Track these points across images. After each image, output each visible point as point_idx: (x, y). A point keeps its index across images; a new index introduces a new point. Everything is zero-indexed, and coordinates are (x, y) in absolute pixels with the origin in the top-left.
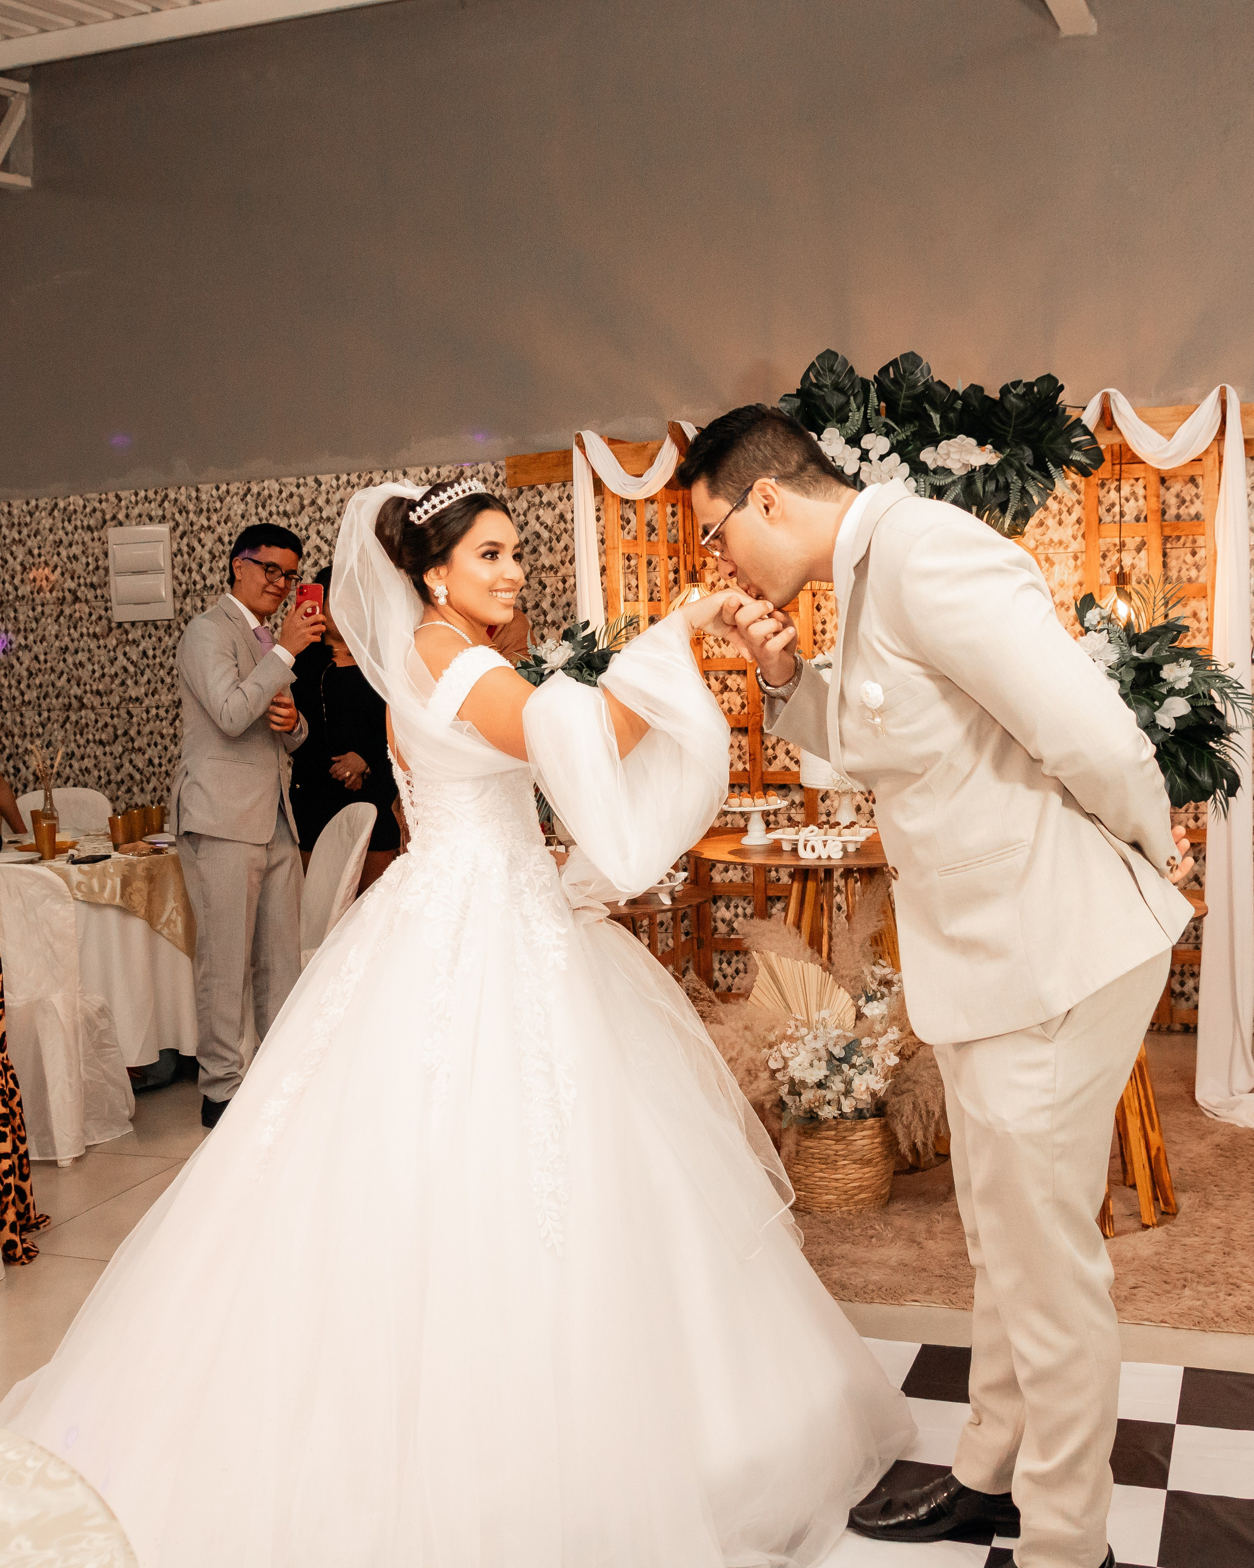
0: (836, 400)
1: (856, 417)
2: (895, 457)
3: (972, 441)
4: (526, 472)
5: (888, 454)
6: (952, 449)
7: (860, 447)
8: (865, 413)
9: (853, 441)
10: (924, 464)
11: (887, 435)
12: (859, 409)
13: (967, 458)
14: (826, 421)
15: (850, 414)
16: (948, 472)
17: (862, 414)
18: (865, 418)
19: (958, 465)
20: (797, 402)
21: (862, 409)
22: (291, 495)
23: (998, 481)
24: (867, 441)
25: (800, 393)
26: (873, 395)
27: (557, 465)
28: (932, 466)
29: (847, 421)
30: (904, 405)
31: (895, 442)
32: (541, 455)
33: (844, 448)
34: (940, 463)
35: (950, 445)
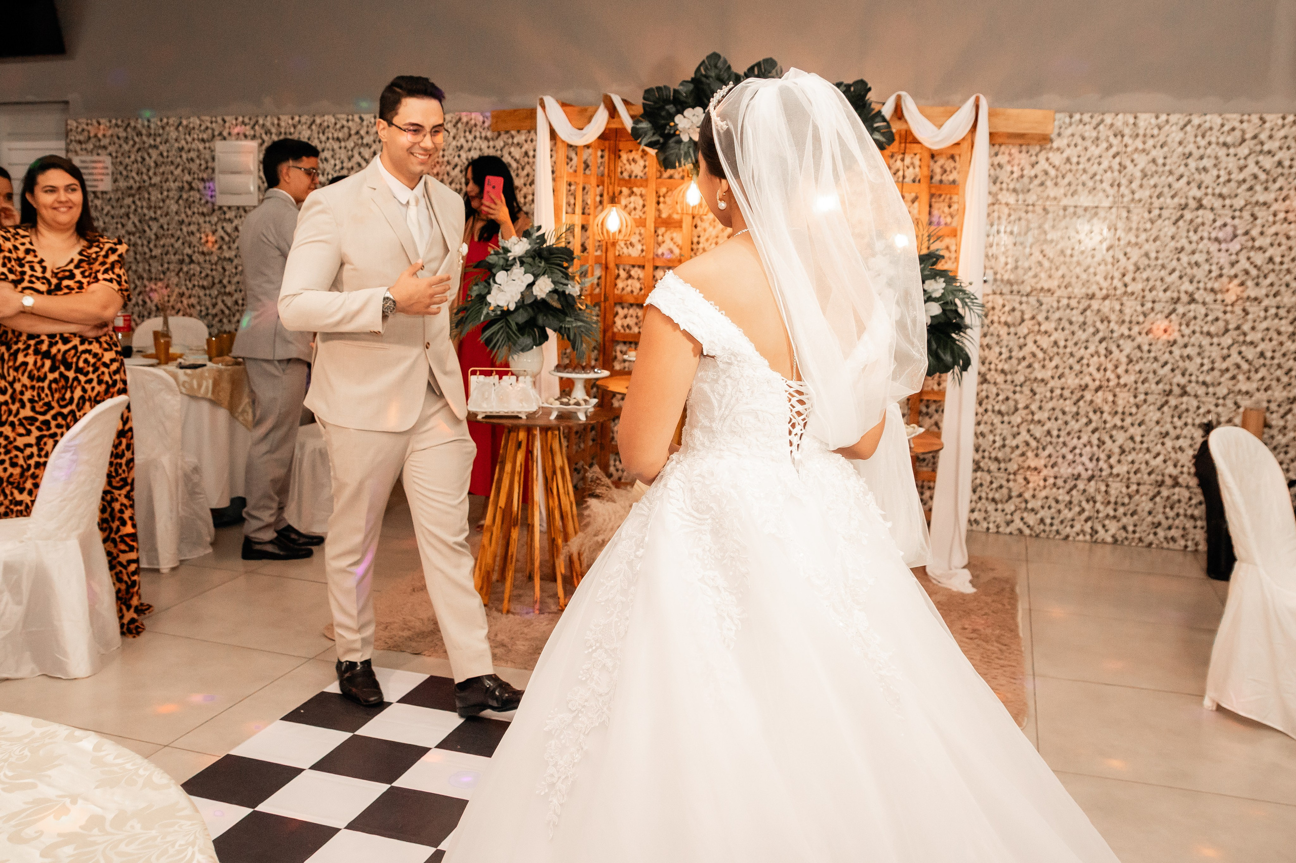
4: (505, 122)
20: (691, 86)
22: (343, 127)
25: (694, 81)
32: (516, 110)
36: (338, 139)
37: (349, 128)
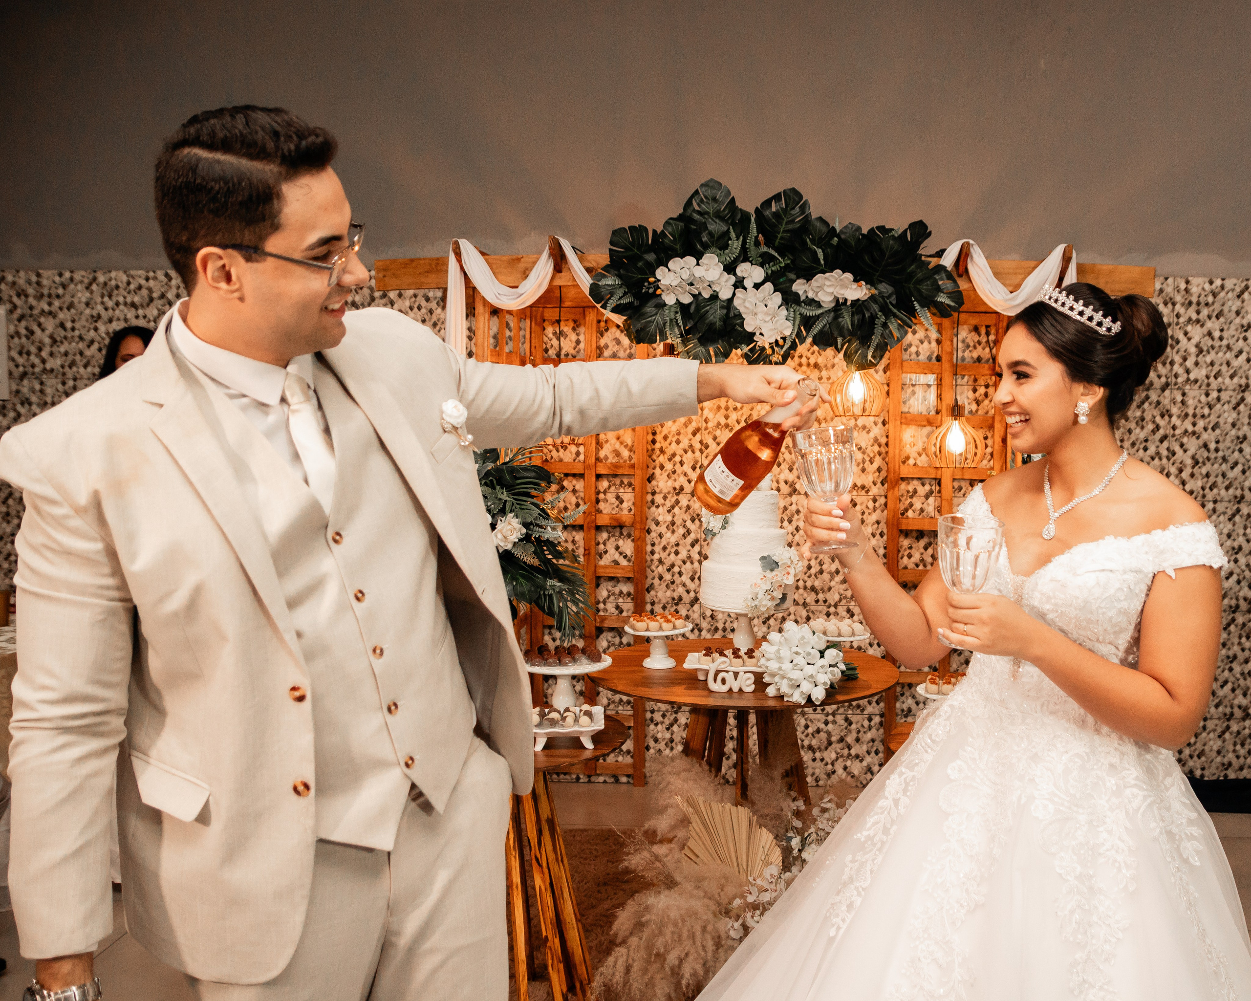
0: (716, 227)
1: (735, 245)
2: (769, 286)
3: (849, 276)
4: (396, 276)
5: (763, 283)
6: (827, 283)
7: (735, 274)
8: (744, 243)
9: (730, 268)
10: (797, 295)
11: (762, 265)
12: (738, 239)
13: (842, 292)
14: (706, 247)
15: (730, 242)
16: (818, 305)
17: (740, 243)
18: (744, 249)
19: (831, 298)
20: (680, 226)
21: (741, 238)
23: (864, 315)
24: (743, 269)
25: (681, 218)
26: (753, 226)
27: (428, 272)
28: (803, 298)
29: (727, 249)
30: (782, 238)
31: (769, 272)
32: (412, 260)
33: (721, 274)
34: (811, 295)
35: (826, 278)
36: (133, 305)
37: (150, 290)
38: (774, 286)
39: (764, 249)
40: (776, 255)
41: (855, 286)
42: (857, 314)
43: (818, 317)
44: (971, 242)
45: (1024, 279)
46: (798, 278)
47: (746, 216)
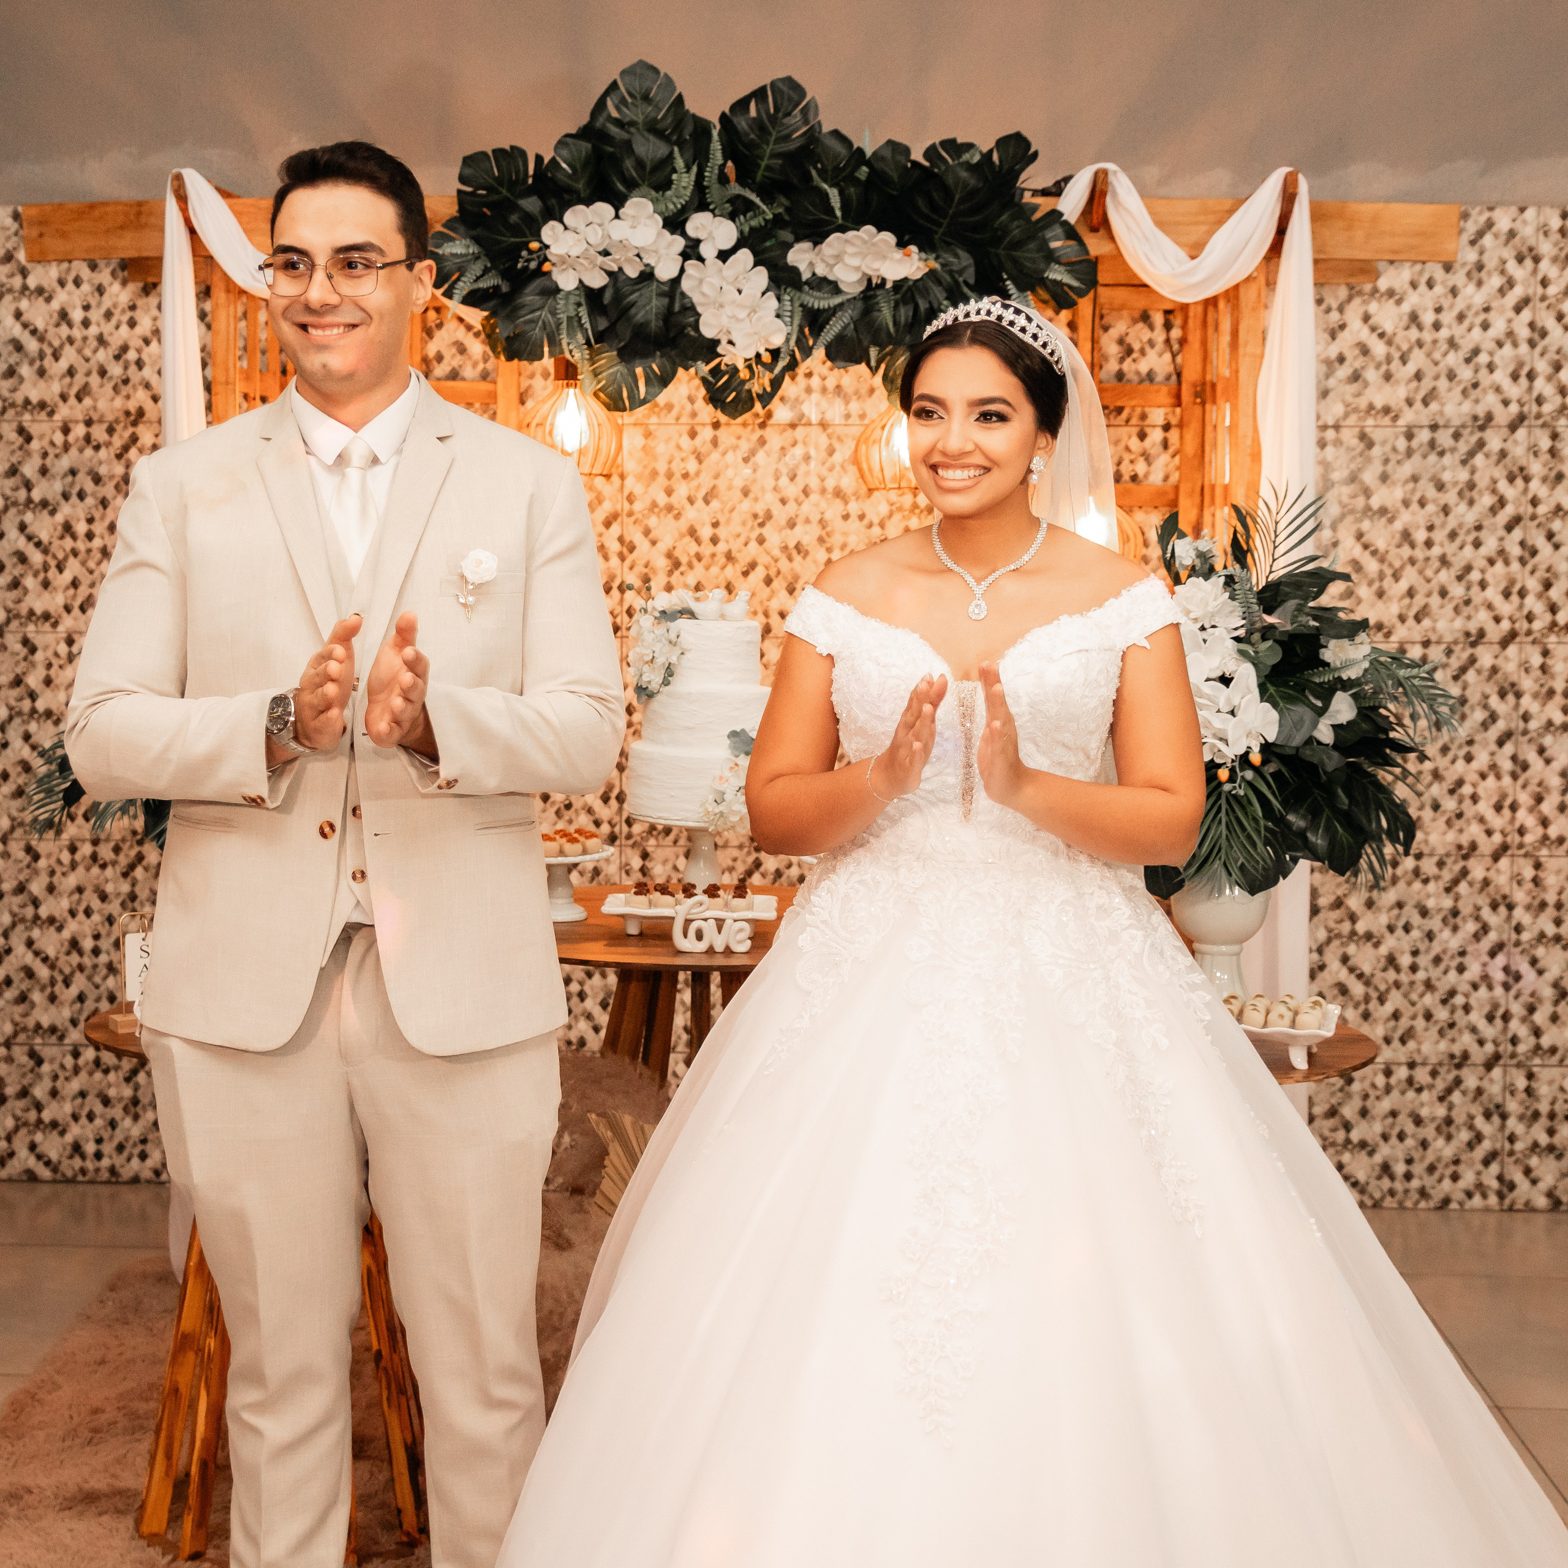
0: (648, 148)
1: (684, 181)
2: (745, 256)
3: (889, 238)
4: (63, 235)
5: (734, 250)
6: (850, 249)
7: (684, 234)
8: (700, 177)
9: (675, 223)
10: (795, 271)
11: (732, 217)
12: (688, 169)
13: (876, 265)
14: (632, 186)
15: (674, 176)
16: (834, 287)
17: (693, 177)
18: (700, 186)
19: (855, 277)
20: (585, 146)
21: (695, 169)
23: (916, 307)
24: (699, 224)
25: (586, 133)
26: (716, 146)
27: (122, 228)
28: (806, 276)
29: (669, 188)
30: (768, 168)
31: (746, 229)
32: (92, 206)
33: (659, 234)
34: (821, 271)
35: (847, 241)
38: (755, 254)
39: (735, 189)
40: (757, 201)
41: (898, 254)
42: (905, 303)
43: (833, 311)
44: (1110, 166)
45: (1211, 233)
46: (798, 240)
47: (702, 128)
